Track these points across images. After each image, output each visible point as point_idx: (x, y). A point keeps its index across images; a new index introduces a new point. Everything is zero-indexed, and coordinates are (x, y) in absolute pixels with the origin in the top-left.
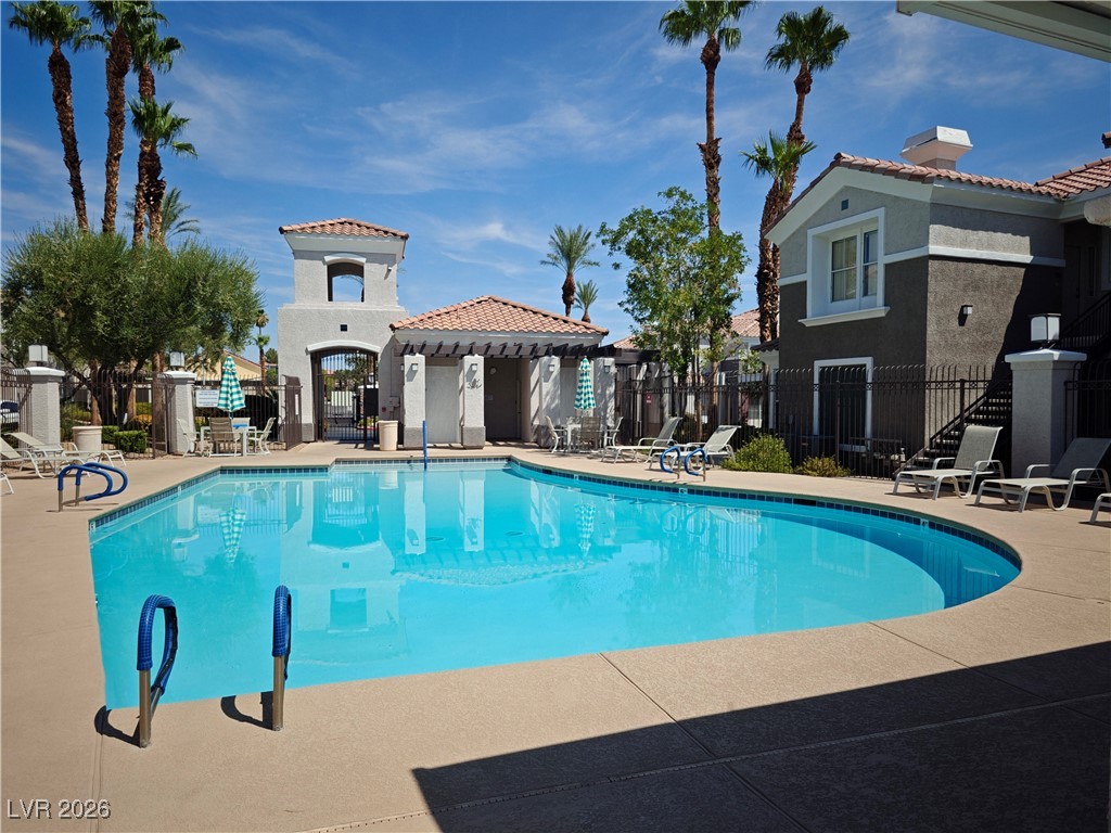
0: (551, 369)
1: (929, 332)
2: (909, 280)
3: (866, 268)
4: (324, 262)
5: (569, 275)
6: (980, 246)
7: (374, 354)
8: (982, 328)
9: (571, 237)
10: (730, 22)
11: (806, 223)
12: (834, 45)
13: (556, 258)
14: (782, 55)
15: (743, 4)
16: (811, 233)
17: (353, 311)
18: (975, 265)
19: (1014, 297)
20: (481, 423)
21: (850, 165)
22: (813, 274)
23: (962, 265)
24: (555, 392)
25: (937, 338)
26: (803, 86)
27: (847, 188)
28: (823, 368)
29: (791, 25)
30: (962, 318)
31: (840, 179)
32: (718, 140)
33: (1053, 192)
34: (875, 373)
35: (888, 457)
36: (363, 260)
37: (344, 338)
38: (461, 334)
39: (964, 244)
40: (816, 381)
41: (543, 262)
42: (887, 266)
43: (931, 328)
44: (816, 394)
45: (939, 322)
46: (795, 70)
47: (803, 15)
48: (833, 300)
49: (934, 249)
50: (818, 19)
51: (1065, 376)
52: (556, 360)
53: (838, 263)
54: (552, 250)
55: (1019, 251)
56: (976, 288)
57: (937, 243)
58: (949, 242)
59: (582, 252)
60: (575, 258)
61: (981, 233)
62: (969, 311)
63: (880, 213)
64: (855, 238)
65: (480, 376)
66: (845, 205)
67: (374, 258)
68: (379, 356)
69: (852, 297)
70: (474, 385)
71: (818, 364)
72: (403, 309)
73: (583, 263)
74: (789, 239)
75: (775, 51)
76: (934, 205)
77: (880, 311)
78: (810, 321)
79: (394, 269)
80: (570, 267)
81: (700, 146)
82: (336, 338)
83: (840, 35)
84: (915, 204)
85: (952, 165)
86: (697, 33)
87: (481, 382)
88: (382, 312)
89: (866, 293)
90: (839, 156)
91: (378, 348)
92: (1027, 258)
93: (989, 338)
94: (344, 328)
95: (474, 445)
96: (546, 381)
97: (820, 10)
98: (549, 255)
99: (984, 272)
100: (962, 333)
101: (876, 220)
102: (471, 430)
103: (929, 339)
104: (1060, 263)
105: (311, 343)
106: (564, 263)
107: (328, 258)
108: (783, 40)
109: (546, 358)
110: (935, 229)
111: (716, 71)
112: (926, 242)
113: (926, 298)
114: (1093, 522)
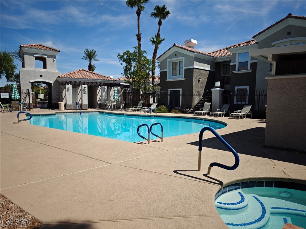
0: (105, 89)
1: (193, 84)
2: (190, 73)
3: (180, 69)
4: (34, 56)
5: (90, 63)
6: (202, 67)
7: (51, 84)
8: (202, 83)
9: (91, 52)
10: (143, 5)
11: (167, 58)
12: (167, 15)
13: (86, 58)
14: (155, 15)
15: (146, 1)
16: (168, 60)
17: (44, 71)
18: (201, 70)
19: (207, 77)
20: (87, 103)
21: (177, 46)
22: (168, 70)
23: (199, 70)
24: (106, 95)
25: (195, 85)
26: (160, 23)
27: (176, 51)
28: (171, 91)
29: (157, 8)
30: (199, 81)
31: (175, 49)
32: (141, 34)
33: (214, 56)
34: (182, 92)
35: (185, 110)
36: (46, 57)
37: (41, 79)
38: (79, 79)
39: (199, 66)
40: (169, 93)
41: (82, 59)
42: (185, 69)
43: (194, 83)
44: (169, 97)
45: (195, 82)
46: (158, 19)
47: (161, 6)
48: (172, 76)
49: (195, 67)
50: (164, 8)
51: (221, 93)
52: (106, 87)
53: (173, 68)
54: (85, 55)
55: (208, 68)
56: (201, 75)
57: (195, 65)
58: (197, 65)
59: (94, 57)
60: (92, 58)
61: (202, 64)
62: (200, 79)
63: (184, 58)
64: (177, 62)
65: (86, 90)
66: (176, 55)
67: (49, 56)
68: (52, 84)
69: (177, 75)
70: (85, 93)
71: (169, 90)
72: (59, 71)
73: (94, 60)
74: (162, 61)
75: (153, 14)
76: (195, 57)
77: (184, 79)
78: (168, 80)
79: (55, 60)
80: (90, 61)
81: (136, 35)
82: (39, 79)
83: (168, 13)
84: (191, 57)
85: (193, 48)
86: (134, 6)
87: (87, 92)
88: (53, 72)
89: (179, 75)
90: (175, 44)
91: (52, 82)
92: (209, 69)
93: (203, 85)
94: (41, 76)
95: (85, 109)
96: (104, 92)
97: (164, 6)
98: (83, 57)
99: (203, 72)
100: (199, 84)
101: (183, 59)
102: (84, 105)
103: (194, 85)
104: (215, 71)
105: (31, 80)
106: (88, 60)
107: (35, 55)
108: (155, 11)
109: (103, 86)
110: (195, 62)
111: (140, 16)
112: (193, 65)
113: (193, 77)
114: (230, 118)
